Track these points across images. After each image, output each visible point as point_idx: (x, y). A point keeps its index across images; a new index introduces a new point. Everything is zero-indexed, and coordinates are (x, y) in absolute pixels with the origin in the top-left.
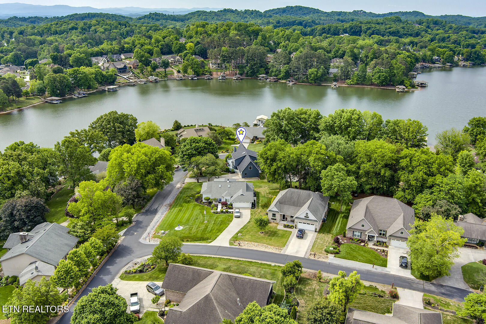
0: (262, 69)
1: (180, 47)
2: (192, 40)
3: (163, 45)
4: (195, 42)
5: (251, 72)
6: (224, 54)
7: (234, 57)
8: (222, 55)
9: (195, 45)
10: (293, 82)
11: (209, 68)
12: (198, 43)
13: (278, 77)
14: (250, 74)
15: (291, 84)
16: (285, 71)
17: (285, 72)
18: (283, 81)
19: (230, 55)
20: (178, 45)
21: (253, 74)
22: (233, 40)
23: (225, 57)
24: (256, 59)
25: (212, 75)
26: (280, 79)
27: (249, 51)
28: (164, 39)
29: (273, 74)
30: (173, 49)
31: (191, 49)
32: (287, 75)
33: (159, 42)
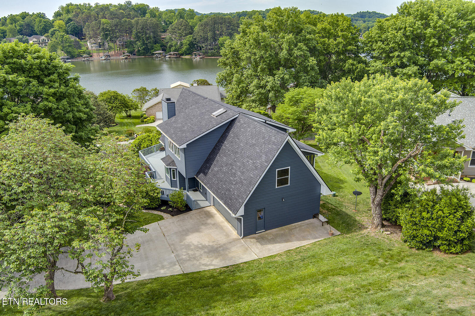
0: (157, 44)
1: (45, 26)
2: (61, 17)
3: (22, 26)
4: (66, 19)
5: (144, 49)
6: (105, 26)
7: (119, 30)
8: (103, 29)
9: (67, 23)
10: (200, 55)
11: (87, 48)
12: (70, 20)
13: (180, 52)
14: (143, 51)
15: (198, 58)
16: (188, 42)
17: (189, 44)
18: (187, 57)
19: (114, 28)
20: (43, 23)
21: (147, 52)
22: (116, 15)
23: (107, 30)
24: (148, 32)
25: (91, 56)
26: (182, 55)
27: (137, 23)
28: (23, 19)
29: (173, 48)
30: (36, 28)
31: (62, 28)
32: (193, 48)
33: (15, 22)
